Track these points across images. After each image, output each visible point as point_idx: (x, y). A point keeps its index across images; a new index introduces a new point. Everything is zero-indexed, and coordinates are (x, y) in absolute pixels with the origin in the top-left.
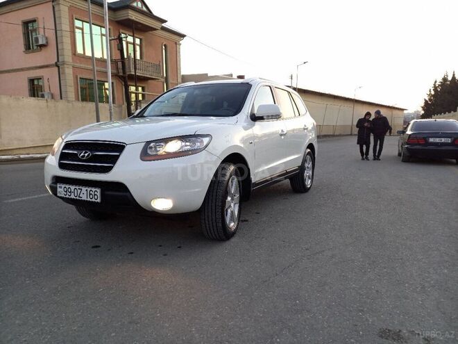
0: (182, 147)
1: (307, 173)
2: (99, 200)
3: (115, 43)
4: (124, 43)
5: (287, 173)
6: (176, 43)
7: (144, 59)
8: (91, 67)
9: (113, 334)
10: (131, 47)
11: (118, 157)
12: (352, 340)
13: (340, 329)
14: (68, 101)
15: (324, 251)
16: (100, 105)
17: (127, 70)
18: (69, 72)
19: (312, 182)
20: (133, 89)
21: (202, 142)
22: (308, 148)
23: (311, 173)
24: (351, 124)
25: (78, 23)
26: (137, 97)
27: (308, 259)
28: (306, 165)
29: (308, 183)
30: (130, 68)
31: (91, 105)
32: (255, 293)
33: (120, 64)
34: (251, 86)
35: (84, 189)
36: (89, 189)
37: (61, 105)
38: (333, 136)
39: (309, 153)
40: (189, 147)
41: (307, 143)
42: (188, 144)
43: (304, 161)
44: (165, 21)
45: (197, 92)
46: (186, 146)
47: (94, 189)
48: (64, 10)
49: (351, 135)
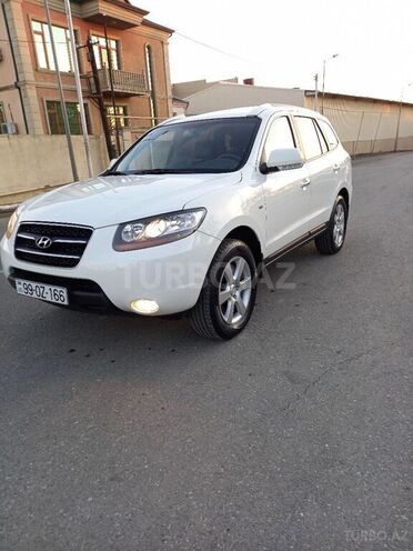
0: (167, 229)
1: (338, 229)
2: (66, 303)
3: (84, 52)
4: (95, 48)
5: (310, 234)
6: (162, 43)
7: (123, 69)
8: (56, 85)
9: (90, 499)
10: (104, 52)
11: (85, 245)
12: (404, 517)
13: (386, 495)
14: (34, 136)
15: (361, 355)
16: (73, 137)
17: (102, 85)
18: (32, 93)
19: (343, 239)
20: (111, 110)
21: (193, 218)
22: (340, 194)
23: (342, 226)
24: (394, 136)
25: (36, 26)
26: (117, 121)
27: (341, 369)
28: (337, 218)
29: (339, 240)
30: (105, 82)
31: (62, 139)
32: (271, 431)
33: (92, 80)
34: (260, 120)
35: (47, 287)
36: (53, 289)
37: (26, 141)
38: (371, 155)
39: (340, 201)
40: (177, 227)
41: (338, 189)
42: (174, 222)
43: (335, 212)
44: (146, 13)
45: (187, 133)
46: (173, 226)
47: (59, 289)
48: (16, 9)
49: (395, 151)
